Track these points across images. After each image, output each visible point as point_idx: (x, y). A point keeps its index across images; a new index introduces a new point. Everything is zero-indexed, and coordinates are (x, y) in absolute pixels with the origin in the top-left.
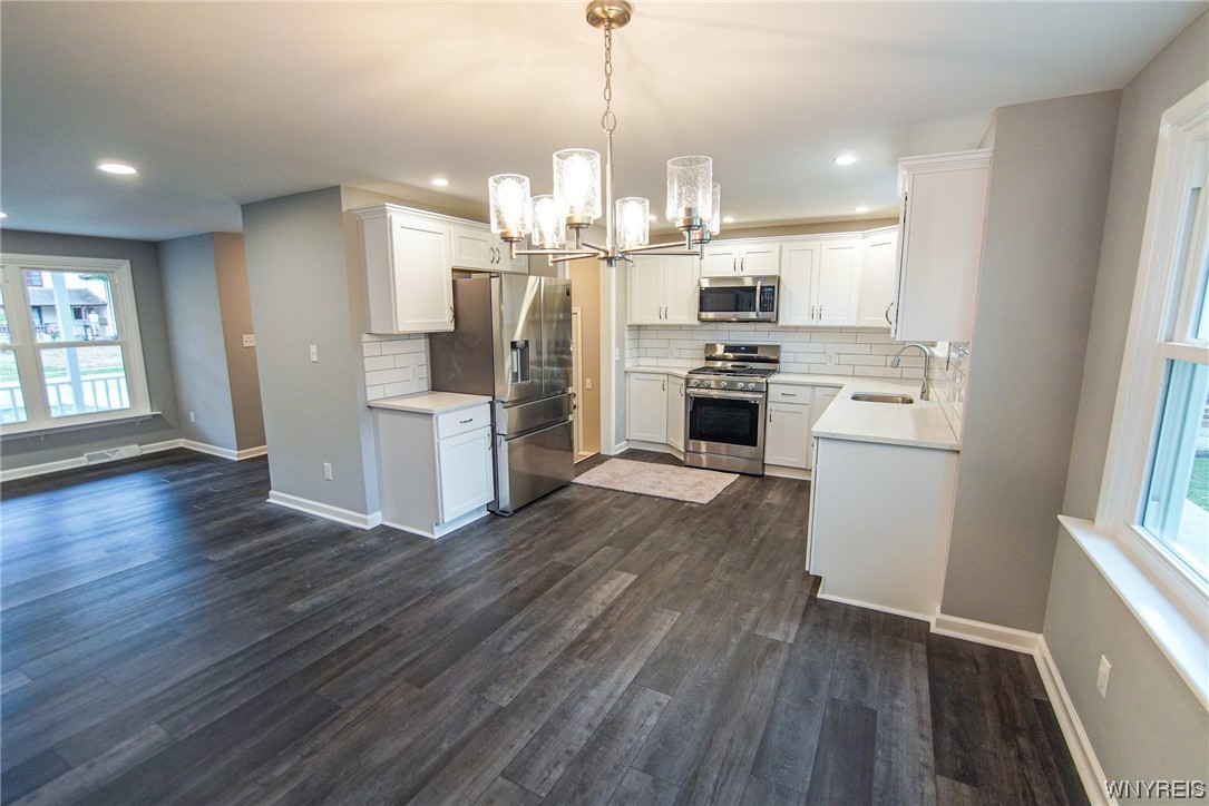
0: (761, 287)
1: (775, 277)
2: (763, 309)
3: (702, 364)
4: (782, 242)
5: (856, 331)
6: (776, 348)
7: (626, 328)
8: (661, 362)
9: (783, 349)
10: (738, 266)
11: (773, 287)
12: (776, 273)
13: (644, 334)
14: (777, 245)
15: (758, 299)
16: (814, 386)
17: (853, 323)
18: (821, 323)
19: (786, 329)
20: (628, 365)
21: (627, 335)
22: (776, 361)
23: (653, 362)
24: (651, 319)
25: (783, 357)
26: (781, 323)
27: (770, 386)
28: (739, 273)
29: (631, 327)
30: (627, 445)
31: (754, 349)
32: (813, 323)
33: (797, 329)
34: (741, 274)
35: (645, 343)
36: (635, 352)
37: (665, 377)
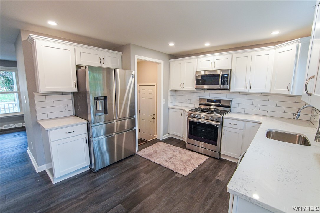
0: (222, 74)
1: (229, 70)
2: (223, 84)
3: (198, 106)
4: (233, 54)
5: (269, 95)
6: (230, 101)
7: (169, 91)
8: (183, 105)
9: (233, 102)
10: (213, 66)
11: (228, 74)
12: (230, 68)
13: (177, 94)
14: (230, 56)
15: (220, 80)
16: (246, 121)
17: (268, 91)
18: (251, 91)
19: (234, 93)
20: (170, 105)
21: (169, 94)
22: (229, 107)
23: (180, 104)
24: (178, 88)
25: (233, 105)
26: (231, 90)
27: (224, 119)
28: (213, 69)
29: (171, 91)
30: (168, 135)
31: (219, 101)
32: (247, 91)
33: (239, 93)
34: (214, 69)
35: (177, 97)
36: (173, 101)
37: (182, 111)
